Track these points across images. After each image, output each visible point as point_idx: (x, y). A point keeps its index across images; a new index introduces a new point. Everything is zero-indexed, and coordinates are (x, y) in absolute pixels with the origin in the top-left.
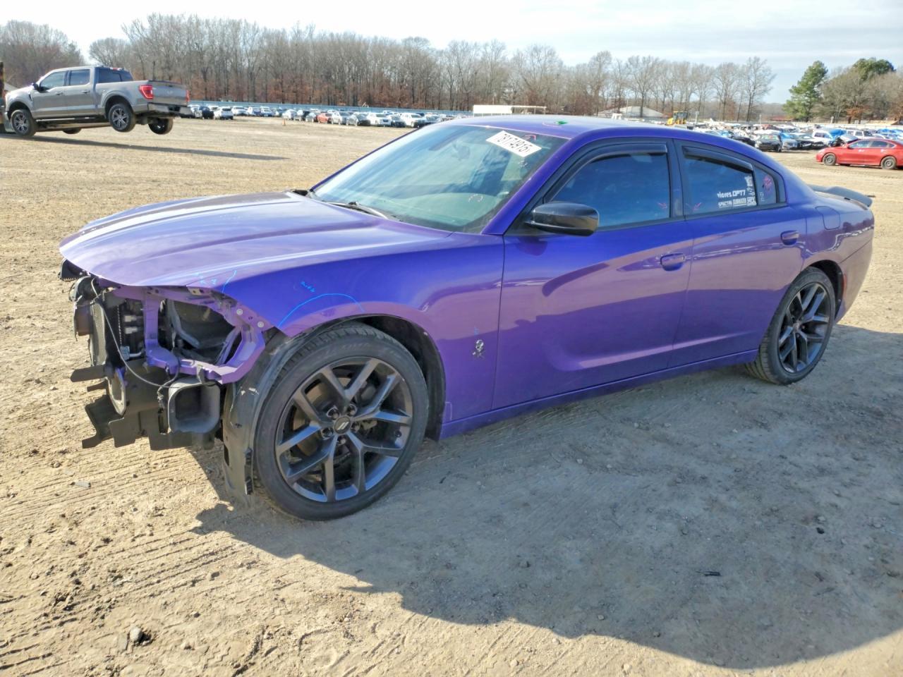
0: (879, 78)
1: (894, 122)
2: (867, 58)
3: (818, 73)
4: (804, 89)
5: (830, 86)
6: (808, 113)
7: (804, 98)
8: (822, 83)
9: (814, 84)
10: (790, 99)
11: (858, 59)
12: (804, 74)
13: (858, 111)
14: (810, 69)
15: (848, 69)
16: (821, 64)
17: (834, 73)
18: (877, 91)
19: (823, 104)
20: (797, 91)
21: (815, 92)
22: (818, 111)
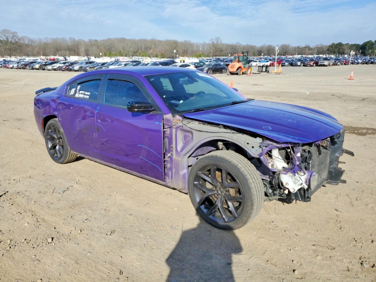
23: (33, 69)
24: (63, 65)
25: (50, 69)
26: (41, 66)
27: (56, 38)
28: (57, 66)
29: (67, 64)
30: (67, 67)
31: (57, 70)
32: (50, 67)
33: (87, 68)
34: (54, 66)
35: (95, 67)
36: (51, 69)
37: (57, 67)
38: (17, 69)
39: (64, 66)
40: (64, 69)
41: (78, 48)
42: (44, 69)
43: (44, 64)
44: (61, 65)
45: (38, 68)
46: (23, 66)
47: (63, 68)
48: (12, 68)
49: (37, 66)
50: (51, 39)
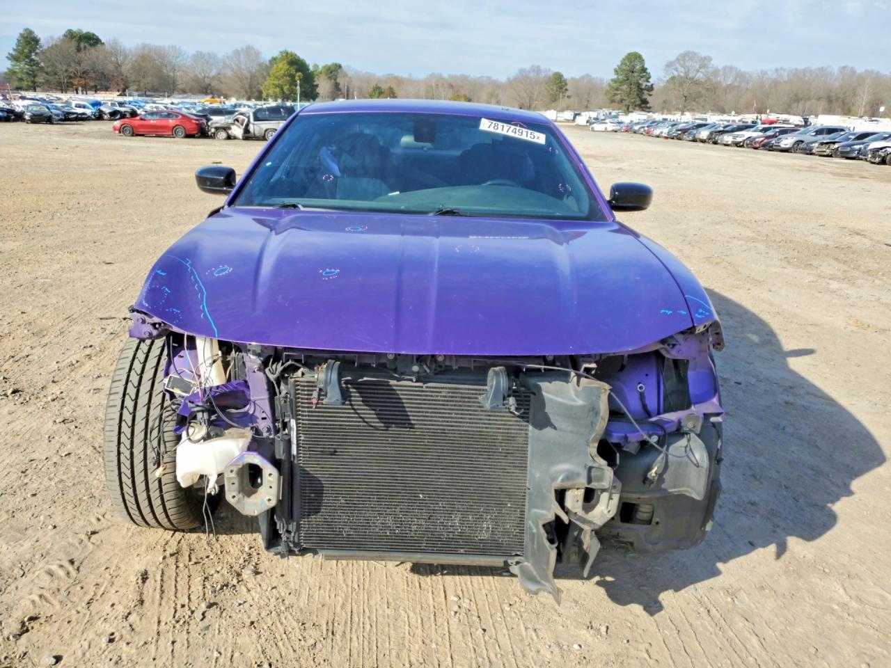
0: (92, 50)
1: (118, 93)
2: (74, 29)
3: (29, 41)
4: (22, 57)
5: (48, 55)
6: (34, 82)
7: (23, 66)
8: (37, 51)
9: (30, 52)
10: (10, 67)
11: (66, 30)
12: (16, 41)
13: (83, 82)
14: (21, 35)
15: (59, 39)
16: (31, 32)
17: (48, 42)
18: (94, 63)
19: (47, 73)
20: (14, 58)
21: (34, 60)
22: (43, 81)
23: (694, 140)
24: (760, 134)
25: (727, 141)
26: (711, 133)
27: (804, 70)
28: (744, 136)
29: (770, 133)
30: (766, 141)
31: (742, 146)
32: (728, 138)
33: (813, 145)
34: (738, 136)
35: (834, 143)
36: (729, 143)
37: (745, 138)
38: (666, 138)
39: (759, 137)
40: (758, 145)
41: (855, 95)
42: (715, 143)
43: (722, 129)
44: (754, 134)
45: (705, 138)
46: (680, 132)
47: (758, 142)
48: (658, 137)
49: (704, 134)
50: (791, 71)
